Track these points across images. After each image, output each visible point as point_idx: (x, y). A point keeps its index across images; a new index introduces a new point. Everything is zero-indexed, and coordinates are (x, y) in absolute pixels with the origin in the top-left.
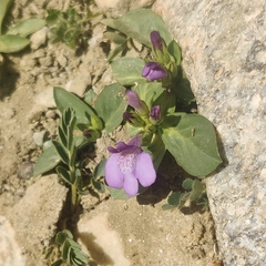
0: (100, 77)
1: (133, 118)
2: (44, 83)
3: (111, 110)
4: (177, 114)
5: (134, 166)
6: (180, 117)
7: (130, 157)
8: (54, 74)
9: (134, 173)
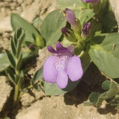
0: (46, 10)
1: (69, 33)
2: (4, 15)
3: (52, 31)
4: (103, 35)
5: (66, 65)
6: (104, 37)
7: (64, 58)
8: (13, 8)
9: (66, 70)
